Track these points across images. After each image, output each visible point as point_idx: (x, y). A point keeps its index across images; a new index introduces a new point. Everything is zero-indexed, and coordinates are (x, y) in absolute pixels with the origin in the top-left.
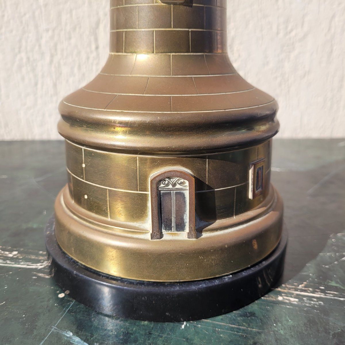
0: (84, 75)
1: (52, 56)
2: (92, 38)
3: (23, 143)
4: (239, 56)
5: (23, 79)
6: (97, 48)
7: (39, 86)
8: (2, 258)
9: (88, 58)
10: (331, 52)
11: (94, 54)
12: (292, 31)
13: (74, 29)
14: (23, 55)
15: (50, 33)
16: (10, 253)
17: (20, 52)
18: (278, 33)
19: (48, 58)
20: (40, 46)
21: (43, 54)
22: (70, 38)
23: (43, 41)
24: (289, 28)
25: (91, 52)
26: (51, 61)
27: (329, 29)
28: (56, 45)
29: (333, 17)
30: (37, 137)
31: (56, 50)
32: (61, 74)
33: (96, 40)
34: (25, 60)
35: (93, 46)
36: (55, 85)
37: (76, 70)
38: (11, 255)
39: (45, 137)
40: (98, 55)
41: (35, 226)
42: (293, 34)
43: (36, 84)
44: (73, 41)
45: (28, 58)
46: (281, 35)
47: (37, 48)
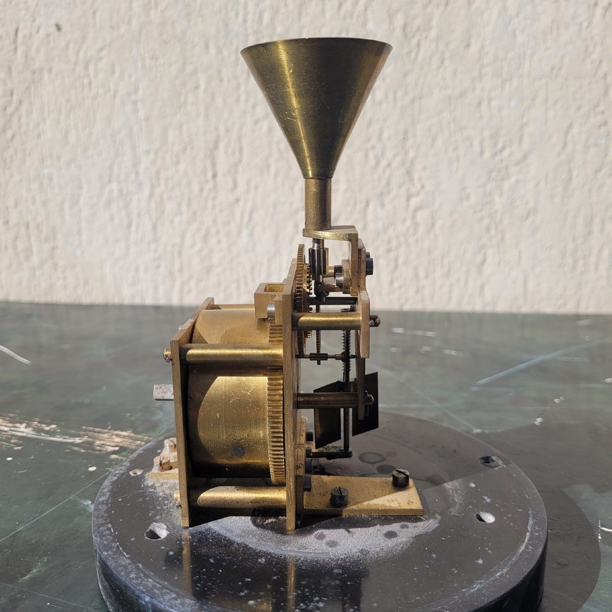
0: (194, 213)
1: (153, 187)
2: (209, 163)
3: (106, 308)
4: (423, 187)
5: (112, 218)
6: (215, 176)
7: (133, 228)
8: (37, 430)
9: (202, 190)
10: (570, 179)
11: (211, 184)
12: (503, 148)
13: (184, 150)
14: (114, 186)
15: (152, 156)
16: (48, 426)
17: (110, 181)
18: (482, 153)
19: (147, 191)
20: (137, 173)
21: (140, 185)
22: (178, 163)
23: (142, 167)
24: (500, 145)
25: (207, 181)
26: (151, 195)
27: (565, 146)
28: (158, 173)
29: (570, 126)
30: (127, 301)
31: (158, 178)
32: (163, 211)
33: (214, 165)
34: (116, 193)
35: (209, 175)
36: (155, 228)
37: (184, 207)
38: (47, 428)
39: (137, 301)
40: (215, 186)
41: (87, 401)
42: (506, 153)
43: (129, 226)
44: (182, 166)
45: (120, 191)
46: (487, 155)
47: (133, 176)
